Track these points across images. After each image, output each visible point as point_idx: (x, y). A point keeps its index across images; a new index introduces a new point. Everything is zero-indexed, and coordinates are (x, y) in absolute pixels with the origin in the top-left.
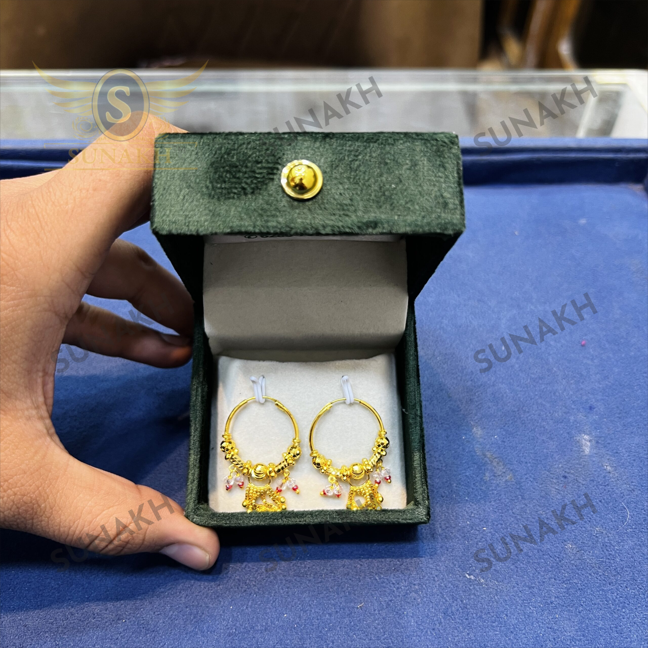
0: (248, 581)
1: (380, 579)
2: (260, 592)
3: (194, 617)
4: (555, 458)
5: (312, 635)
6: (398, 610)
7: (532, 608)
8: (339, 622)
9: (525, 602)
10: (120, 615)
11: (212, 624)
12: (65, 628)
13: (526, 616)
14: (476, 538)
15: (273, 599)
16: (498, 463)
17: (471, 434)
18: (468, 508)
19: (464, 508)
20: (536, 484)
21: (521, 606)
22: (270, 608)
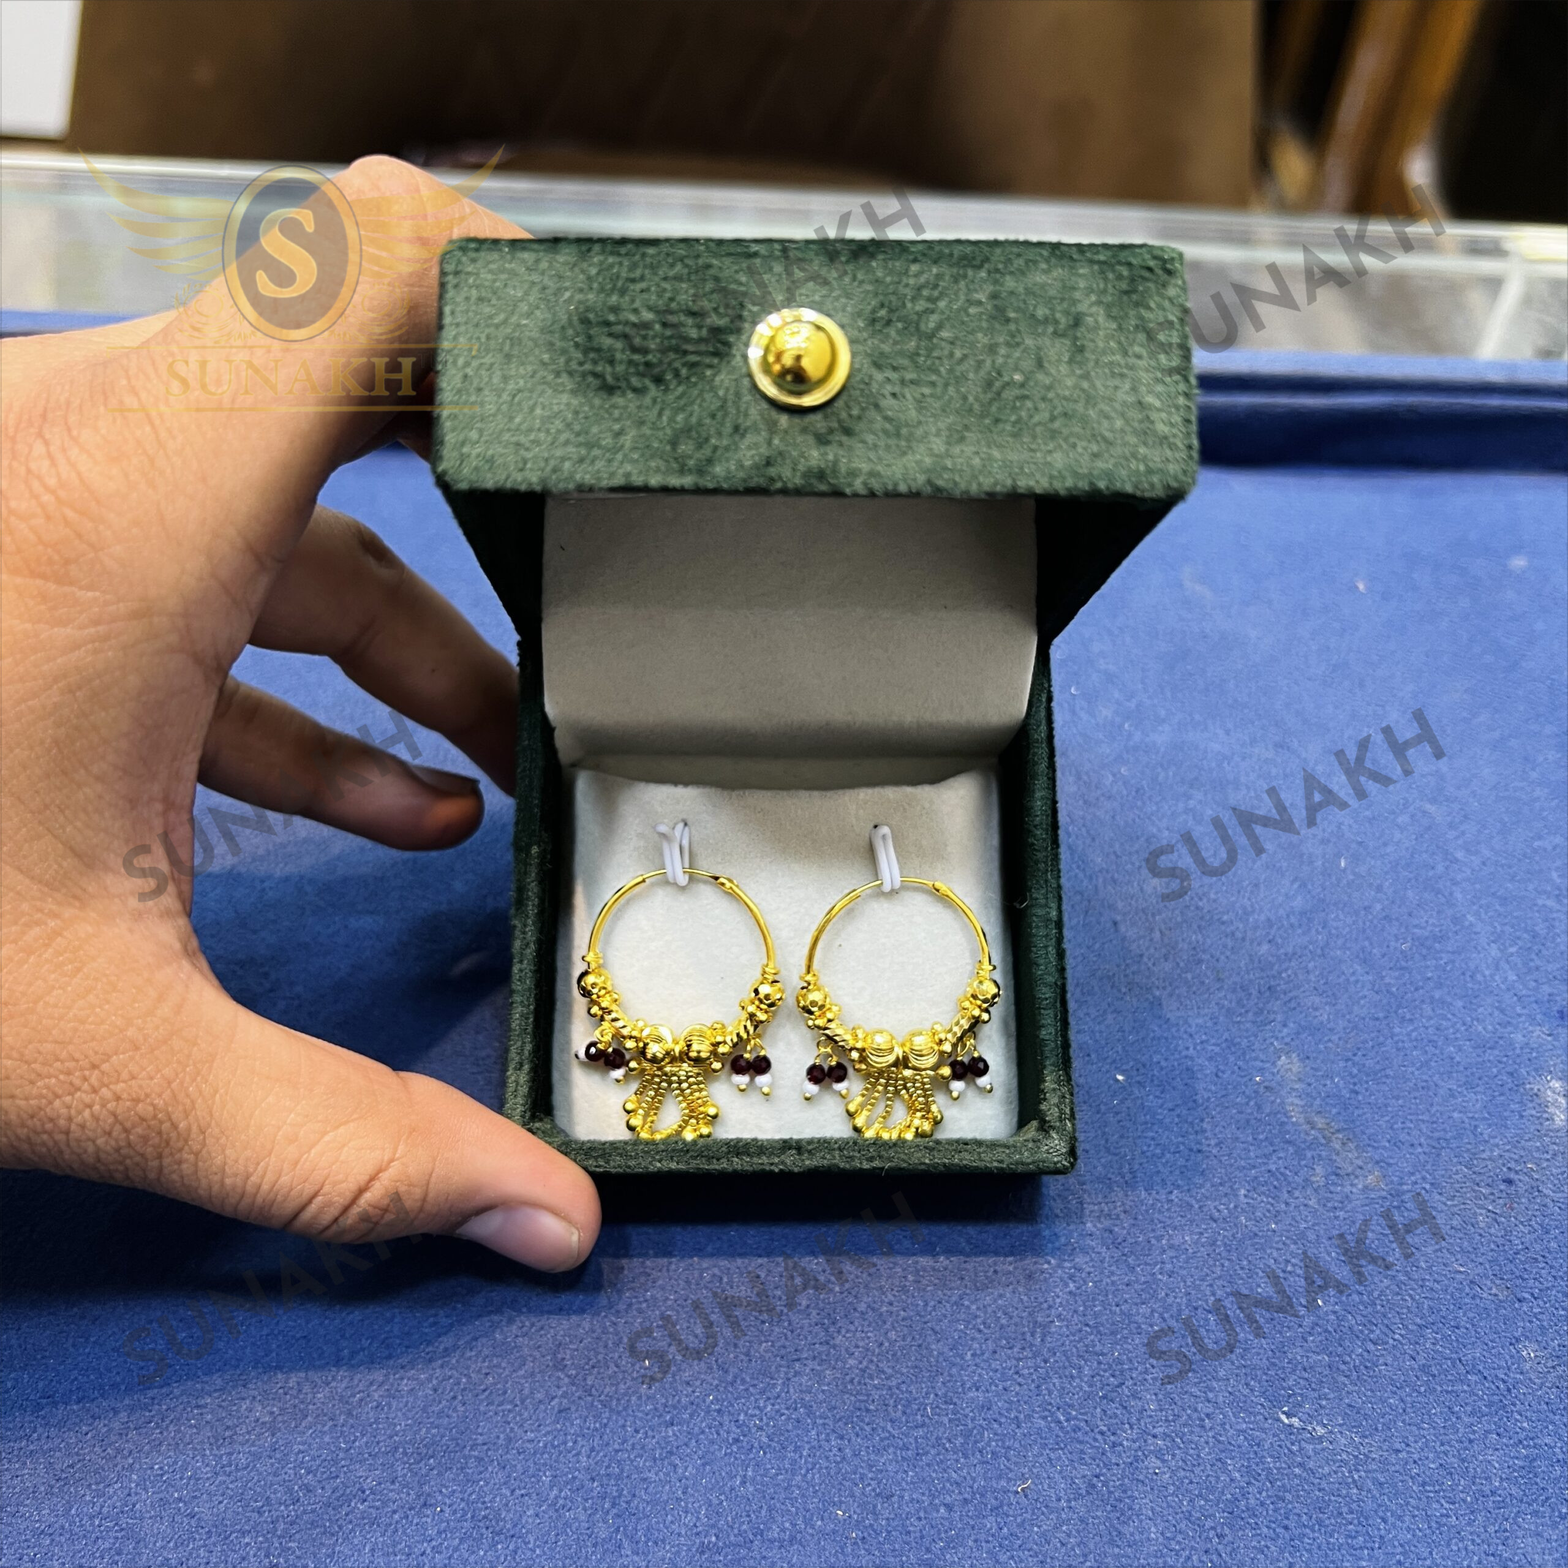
0: (742, 1417)
1: (1067, 1420)
2: (774, 1444)
3: (614, 1505)
4: (1481, 1134)
5: (908, 1557)
6: (1116, 1500)
7: (1446, 1505)
8: (973, 1528)
9: (1428, 1488)
10: (429, 1495)
11: (658, 1523)
12: (292, 1523)
13: (1434, 1525)
14: (1300, 1326)
15: (806, 1462)
16: (1344, 1144)
17: (1275, 1071)
18: (1278, 1249)
19: (1269, 1251)
20: (1437, 1197)
21: (1420, 1499)
22: (799, 1487)
